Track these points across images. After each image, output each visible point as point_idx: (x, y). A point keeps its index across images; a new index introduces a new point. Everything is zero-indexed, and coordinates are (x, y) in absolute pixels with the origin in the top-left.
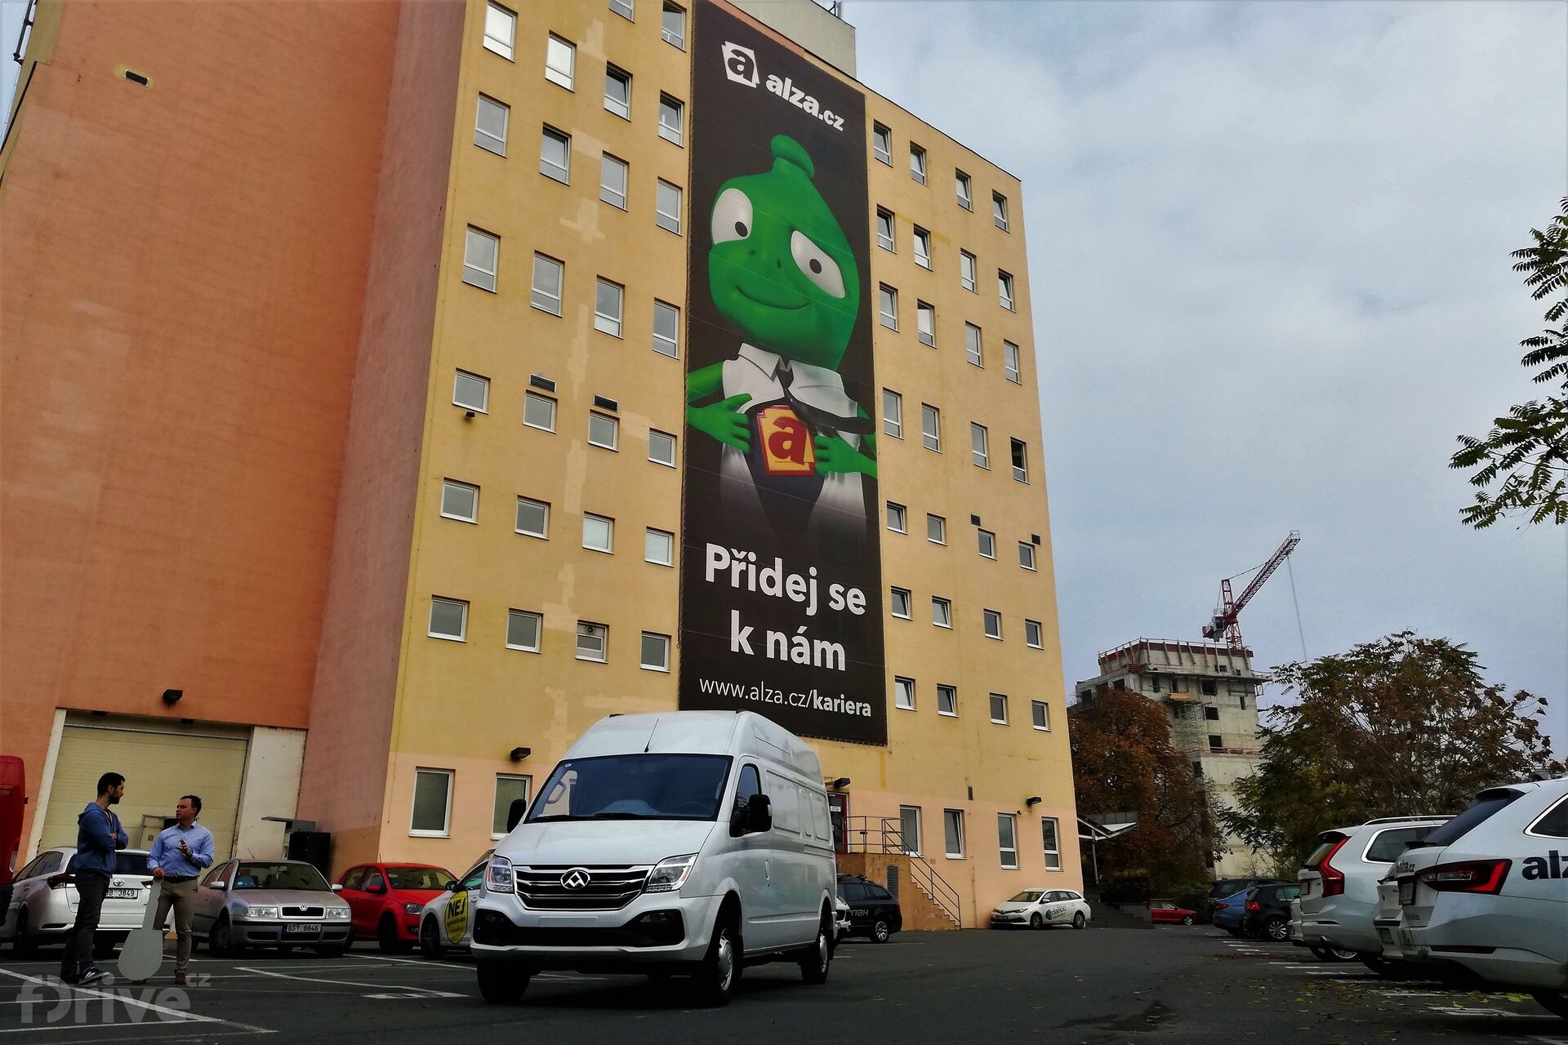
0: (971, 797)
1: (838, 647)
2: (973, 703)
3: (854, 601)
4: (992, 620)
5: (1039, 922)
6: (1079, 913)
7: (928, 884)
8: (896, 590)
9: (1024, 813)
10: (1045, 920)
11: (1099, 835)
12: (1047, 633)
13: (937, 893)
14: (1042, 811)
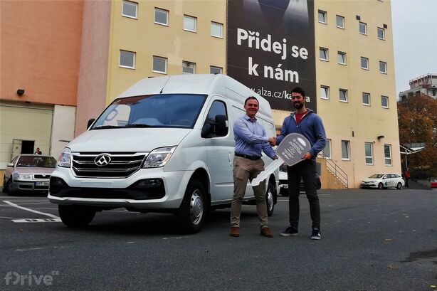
0: (353, 136)
1: (296, 73)
2: (355, 96)
3: (303, 53)
4: (364, 61)
5: (382, 187)
6: (400, 183)
7: (334, 171)
8: (321, 49)
9: (377, 142)
10: (385, 186)
11: (408, 152)
12: (388, 68)
13: (338, 174)
14: (384, 141)
